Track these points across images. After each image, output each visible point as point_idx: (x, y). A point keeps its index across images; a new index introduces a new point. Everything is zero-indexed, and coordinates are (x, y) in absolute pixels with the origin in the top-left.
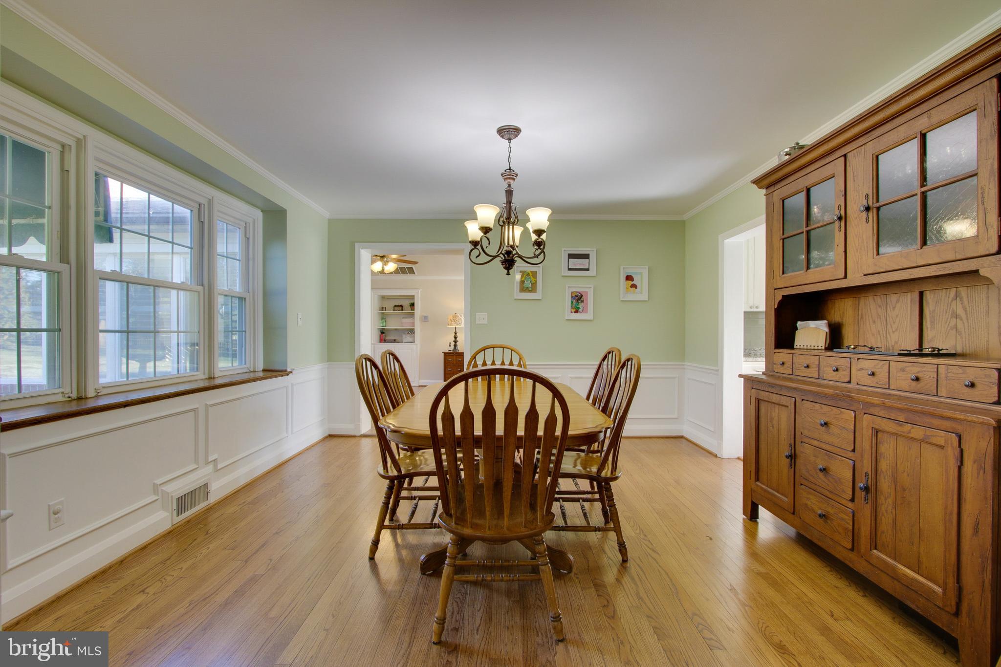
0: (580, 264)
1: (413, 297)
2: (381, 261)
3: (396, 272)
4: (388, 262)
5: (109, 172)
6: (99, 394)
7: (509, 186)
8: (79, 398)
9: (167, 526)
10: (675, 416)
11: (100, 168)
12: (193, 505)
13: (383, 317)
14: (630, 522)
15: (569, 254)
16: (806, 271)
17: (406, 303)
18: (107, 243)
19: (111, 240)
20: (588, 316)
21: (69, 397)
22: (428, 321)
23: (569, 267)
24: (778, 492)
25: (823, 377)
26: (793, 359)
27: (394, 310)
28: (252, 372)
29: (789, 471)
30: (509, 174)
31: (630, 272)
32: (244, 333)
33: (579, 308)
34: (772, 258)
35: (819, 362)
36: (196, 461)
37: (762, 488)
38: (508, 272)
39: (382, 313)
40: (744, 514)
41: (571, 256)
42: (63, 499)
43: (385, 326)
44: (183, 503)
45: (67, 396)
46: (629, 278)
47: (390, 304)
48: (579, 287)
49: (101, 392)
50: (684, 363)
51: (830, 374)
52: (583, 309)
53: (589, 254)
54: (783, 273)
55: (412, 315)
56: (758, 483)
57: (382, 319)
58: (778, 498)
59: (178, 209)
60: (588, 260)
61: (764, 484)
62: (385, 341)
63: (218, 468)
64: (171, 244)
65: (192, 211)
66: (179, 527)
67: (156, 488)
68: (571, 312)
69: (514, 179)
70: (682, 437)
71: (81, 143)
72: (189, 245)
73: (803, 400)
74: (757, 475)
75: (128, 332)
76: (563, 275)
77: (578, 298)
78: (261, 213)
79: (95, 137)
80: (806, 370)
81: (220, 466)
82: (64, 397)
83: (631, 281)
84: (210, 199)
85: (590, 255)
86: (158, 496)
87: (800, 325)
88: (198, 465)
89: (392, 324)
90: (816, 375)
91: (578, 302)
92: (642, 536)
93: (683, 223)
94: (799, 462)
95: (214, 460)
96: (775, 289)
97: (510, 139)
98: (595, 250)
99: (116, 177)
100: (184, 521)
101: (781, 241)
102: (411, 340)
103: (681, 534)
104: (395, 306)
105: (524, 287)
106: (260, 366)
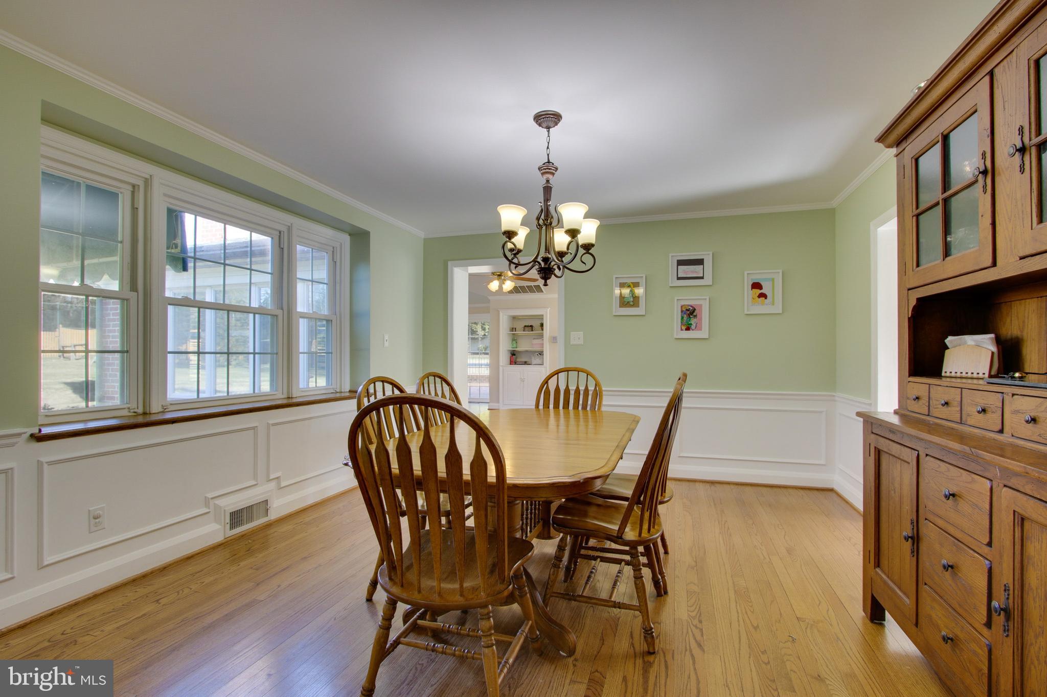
0: (692, 272)
1: (541, 317)
2: (498, 280)
3: (516, 290)
4: (505, 280)
5: (184, 208)
6: (166, 410)
7: (548, 181)
8: (145, 414)
9: (220, 538)
10: (822, 462)
11: (171, 204)
12: (250, 519)
13: (514, 339)
14: (691, 599)
15: (678, 260)
16: (944, 260)
17: (536, 324)
18: (181, 272)
19: (185, 269)
20: (703, 334)
21: (135, 412)
22: (557, 342)
23: (679, 276)
24: (900, 589)
25: (966, 421)
26: (929, 392)
27: (524, 331)
28: (338, 392)
29: (910, 559)
30: (548, 168)
31: (756, 278)
32: (330, 354)
33: (691, 324)
34: (904, 245)
35: (961, 398)
36: (255, 477)
37: (882, 578)
38: (546, 282)
39: (513, 334)
40: (864, 611)
41: (681, 263)
42: (104, 505)
43: (516, 348)
44: (236, 518)
45: (132, 411)
46: (756, 286)
47: (520, 325)
48: (690, 298)
49: (168, 408)
50: (834, 394)
51: (976, 419)
52: (696, 326)
53: (703, 259)
54: (918, 266)
55: (541, 336)
56: (878, 570)
57: (513, 340)
58: (899, 597)
59: (256, 237)
60: (702, 266)
61: (885, 574)
62: (516, 363)
63: (282, 486)
64: (249, 271)
65: (272, 238)
66: (231, 540)
67: (207, 502)
68: (682, 330)
69: (553, 174)
70: (832, 490)
71: (148, 182)
72: (270, 272)
73: (927, 455)
74: (877, 557)
75: (228, 353)
76: (670, 285)
77: (690, 313)
78: (349, 237)
79: (160, 175)
80: (945, 409)
81: (283, 484)
82: (130, 412)
83: (759, 290)
84: (289, 226)
85: (705, 260)
86: (209, 508)
87: (951, 341)
88: (257, 481)
89: (523, 346)
90: (957, 417)
91: (690, 317)
92: (696, 622)
93: (831, 213)
94: (923, 547)
95: (277, 478)
96: (909, 289)
97: (548, 128)
98: (711, 253)
99: (191, 212)
100: (238, 535)
101: (915, 218)
102: (541, 363)
103: (753, 625)
104: (525, 326)
105: (624, 301)
106: (347, 387)
